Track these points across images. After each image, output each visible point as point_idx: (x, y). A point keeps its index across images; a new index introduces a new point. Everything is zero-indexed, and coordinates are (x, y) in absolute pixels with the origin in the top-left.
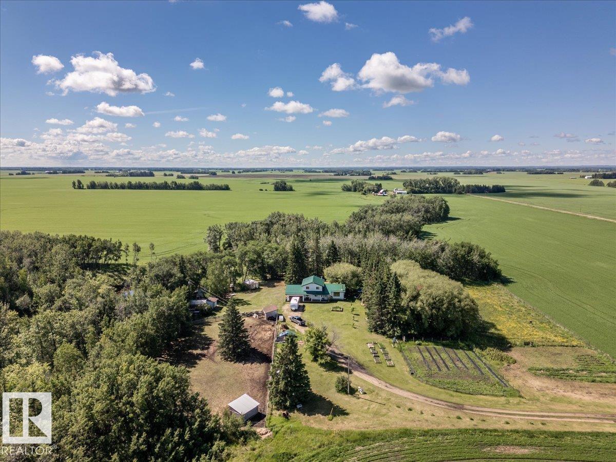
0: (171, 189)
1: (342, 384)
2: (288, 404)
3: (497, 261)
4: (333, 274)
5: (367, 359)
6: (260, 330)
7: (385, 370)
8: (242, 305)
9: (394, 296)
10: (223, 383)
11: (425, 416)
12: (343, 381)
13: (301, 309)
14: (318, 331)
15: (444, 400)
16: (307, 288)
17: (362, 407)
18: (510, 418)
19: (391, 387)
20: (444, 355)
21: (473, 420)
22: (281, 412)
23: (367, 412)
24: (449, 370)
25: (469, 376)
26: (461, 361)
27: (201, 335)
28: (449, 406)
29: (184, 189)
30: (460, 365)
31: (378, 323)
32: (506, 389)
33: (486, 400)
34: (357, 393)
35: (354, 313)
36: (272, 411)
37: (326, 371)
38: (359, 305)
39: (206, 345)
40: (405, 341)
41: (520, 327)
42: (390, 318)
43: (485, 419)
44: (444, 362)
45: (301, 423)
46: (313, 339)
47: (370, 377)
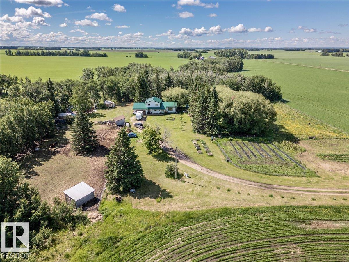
0: (70, 56)
1: (171, 171)
2: (121, 189)
3: (280, 88)
4: (168, 95)
5: (192, 151)
6: (110, 133)
7: (206, 159)
8: (99, 117)
9: (213, 104)
10: (70, 173)
11: (242, 196)
12: (171, 168)
13: (144, 119)
14: (152, 129)
15: (257, 181)
16: (149, 104)
17: (187, 189)
18: (315, 195)
19: (212, 172)
20: (251, 147)
21: (284, 198)
22: (116, 196)
23: (192, 193)
24: (256, 157)
25: (272, 162)
26: (265, 151)
27: (62, 137)
28: (261, 186)
29: (78, 56)
30: (264, 154)
31: (200, 126)
32: (304, 171)
33: (290, 180)
34: (183, 178)
35: (182, 121)
36: (107, 195)
37: (158, 161)
38: (186, 117)
39: (63, 144)
40: (221, 138)
41: (303, 127)
42: (210, 121)
43: (294, 196)
44: (252, 152)
45: (132, 206)
46: (148, 136)
47: (194, 164)
